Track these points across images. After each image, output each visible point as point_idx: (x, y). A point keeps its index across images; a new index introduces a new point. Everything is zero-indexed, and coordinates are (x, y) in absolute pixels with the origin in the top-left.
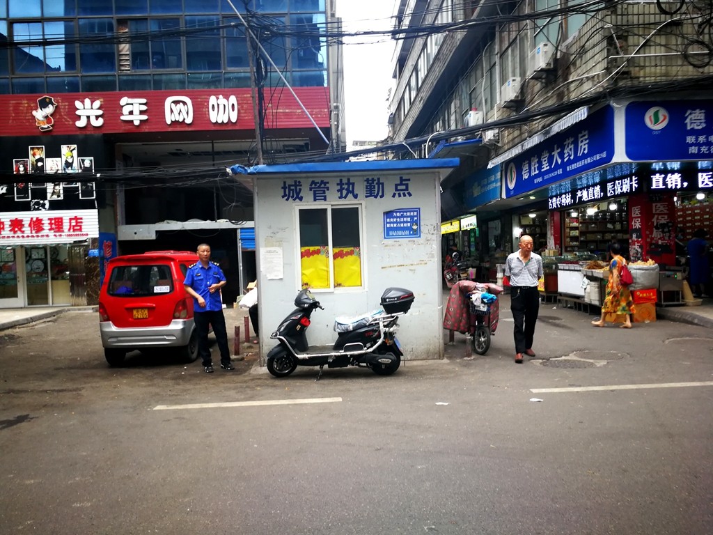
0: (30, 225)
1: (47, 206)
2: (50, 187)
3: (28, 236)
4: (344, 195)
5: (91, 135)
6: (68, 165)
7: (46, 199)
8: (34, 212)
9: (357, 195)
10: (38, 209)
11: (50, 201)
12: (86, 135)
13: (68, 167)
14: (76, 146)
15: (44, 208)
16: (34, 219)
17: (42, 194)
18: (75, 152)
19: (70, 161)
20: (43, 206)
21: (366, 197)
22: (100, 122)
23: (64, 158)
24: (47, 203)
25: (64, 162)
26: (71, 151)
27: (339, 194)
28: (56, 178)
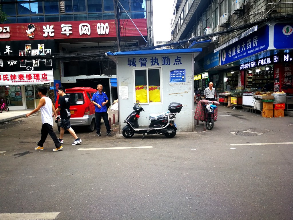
0: (26, 77)
1: (33, 69)
2: (34, 61)
3: (26, 81)
4: (153, 64)
5: (50, 40)
6: (41, 52)
7: (32, 66)
8: (28, 72)
9: (159, 64)
10: (29, 70)
11: (34, 67)
12: (47, 40)
13: (40, 53)
14: (43, 44)
15: (32, 70)
16: (28, 74)
17: (31, 64)
18: (43, 47)
19: (41, 50)
20: (31, 69)
21: (163, 64)
22: (53, 35)
23: (39, 49)
24: (33, 67)
25: (39, 51)
26: (42, 47)
27: (151, 64)
28: (36, 58)
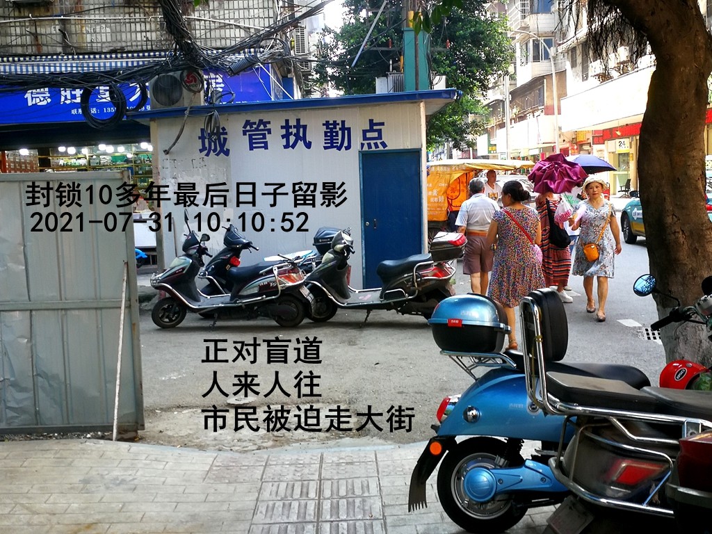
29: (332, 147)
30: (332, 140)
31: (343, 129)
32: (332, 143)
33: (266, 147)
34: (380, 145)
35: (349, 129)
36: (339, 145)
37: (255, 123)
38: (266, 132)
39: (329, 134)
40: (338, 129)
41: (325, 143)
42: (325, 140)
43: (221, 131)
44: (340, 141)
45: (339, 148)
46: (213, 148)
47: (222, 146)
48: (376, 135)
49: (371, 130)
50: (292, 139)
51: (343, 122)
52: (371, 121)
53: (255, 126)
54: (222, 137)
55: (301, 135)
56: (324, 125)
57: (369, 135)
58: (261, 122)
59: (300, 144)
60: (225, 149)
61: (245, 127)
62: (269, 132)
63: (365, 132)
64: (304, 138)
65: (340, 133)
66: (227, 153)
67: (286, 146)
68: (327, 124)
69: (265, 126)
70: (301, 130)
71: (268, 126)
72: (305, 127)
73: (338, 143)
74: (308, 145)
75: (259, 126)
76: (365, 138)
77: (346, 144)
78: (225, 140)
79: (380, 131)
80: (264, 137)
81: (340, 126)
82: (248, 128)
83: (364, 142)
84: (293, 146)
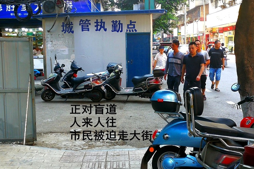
29: (115, 31)
30: (115, 28)
31: (119, 24)
32: (115, 29)
33: (88, 30)
34: (134, 31)
35: (122, 24)
36: (118, 30)
37: (84, 21)
38: (89, 24)
39: (114, 26)
40: (117, 24)
41: (112, 29)
42: (112, 28)
43: (71, 23)
44: (118, 29)
45: (118, 31)
46: (67, 30)
47: (71, 29)
48: (132, 26)
49: (131, 25)
50: (99, 27)
51: (120, 21)
52: (131, 21)
53: (84, 22)
54: (71, 26)
55: (103, 26)
56: (112, 22)
57: (130, 26)
58: (87, 20)
59: (102, 29)
60: (72, 31)
61: (80, 22)
62: (90, 24)
63: (128, 25)
64: (104, 27)
65: (118, 25)
66: (73, 32)
67: (96, 30)
68: (113, 22)
69: (88, 22)
70: (103, 24)
71: (90, 22)
72: (104, 23)
73: (117, 29)
74: (105, 30)
75: (86, 22)
76: (128, 28)
77: (120, 30)
78: (72, 27)
79: (134, 25)
80: (88, 26)
81: (118, 23)
82: (81, 22)
83: (128, 29)
84: (99, 30)
